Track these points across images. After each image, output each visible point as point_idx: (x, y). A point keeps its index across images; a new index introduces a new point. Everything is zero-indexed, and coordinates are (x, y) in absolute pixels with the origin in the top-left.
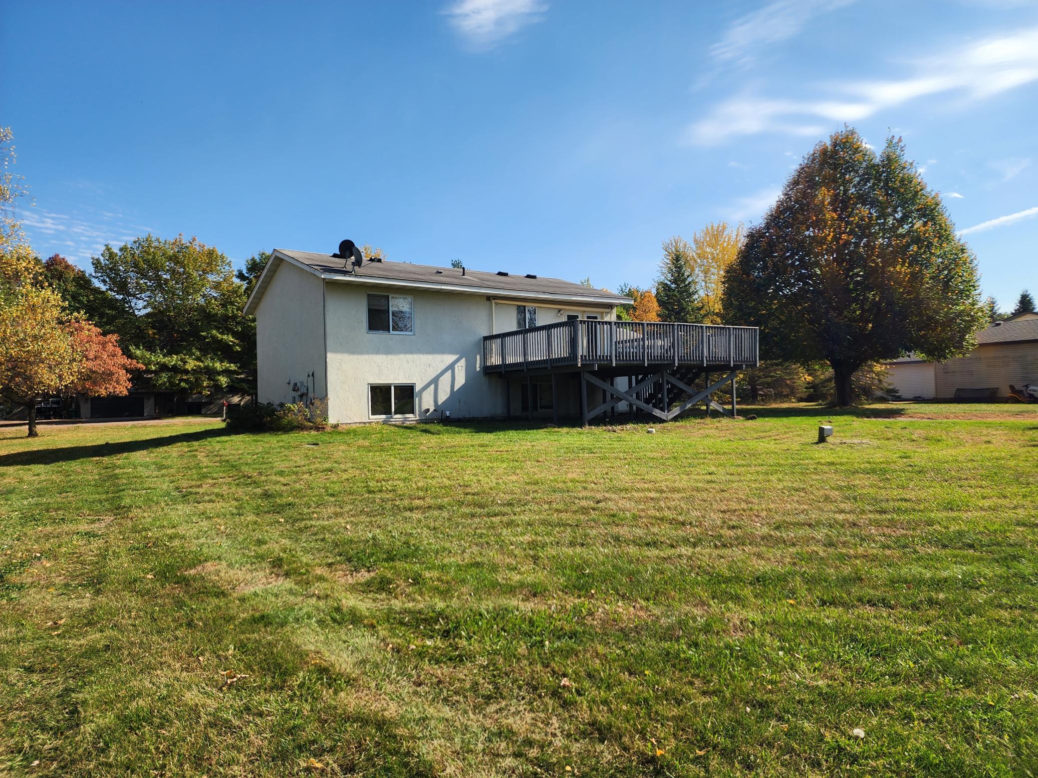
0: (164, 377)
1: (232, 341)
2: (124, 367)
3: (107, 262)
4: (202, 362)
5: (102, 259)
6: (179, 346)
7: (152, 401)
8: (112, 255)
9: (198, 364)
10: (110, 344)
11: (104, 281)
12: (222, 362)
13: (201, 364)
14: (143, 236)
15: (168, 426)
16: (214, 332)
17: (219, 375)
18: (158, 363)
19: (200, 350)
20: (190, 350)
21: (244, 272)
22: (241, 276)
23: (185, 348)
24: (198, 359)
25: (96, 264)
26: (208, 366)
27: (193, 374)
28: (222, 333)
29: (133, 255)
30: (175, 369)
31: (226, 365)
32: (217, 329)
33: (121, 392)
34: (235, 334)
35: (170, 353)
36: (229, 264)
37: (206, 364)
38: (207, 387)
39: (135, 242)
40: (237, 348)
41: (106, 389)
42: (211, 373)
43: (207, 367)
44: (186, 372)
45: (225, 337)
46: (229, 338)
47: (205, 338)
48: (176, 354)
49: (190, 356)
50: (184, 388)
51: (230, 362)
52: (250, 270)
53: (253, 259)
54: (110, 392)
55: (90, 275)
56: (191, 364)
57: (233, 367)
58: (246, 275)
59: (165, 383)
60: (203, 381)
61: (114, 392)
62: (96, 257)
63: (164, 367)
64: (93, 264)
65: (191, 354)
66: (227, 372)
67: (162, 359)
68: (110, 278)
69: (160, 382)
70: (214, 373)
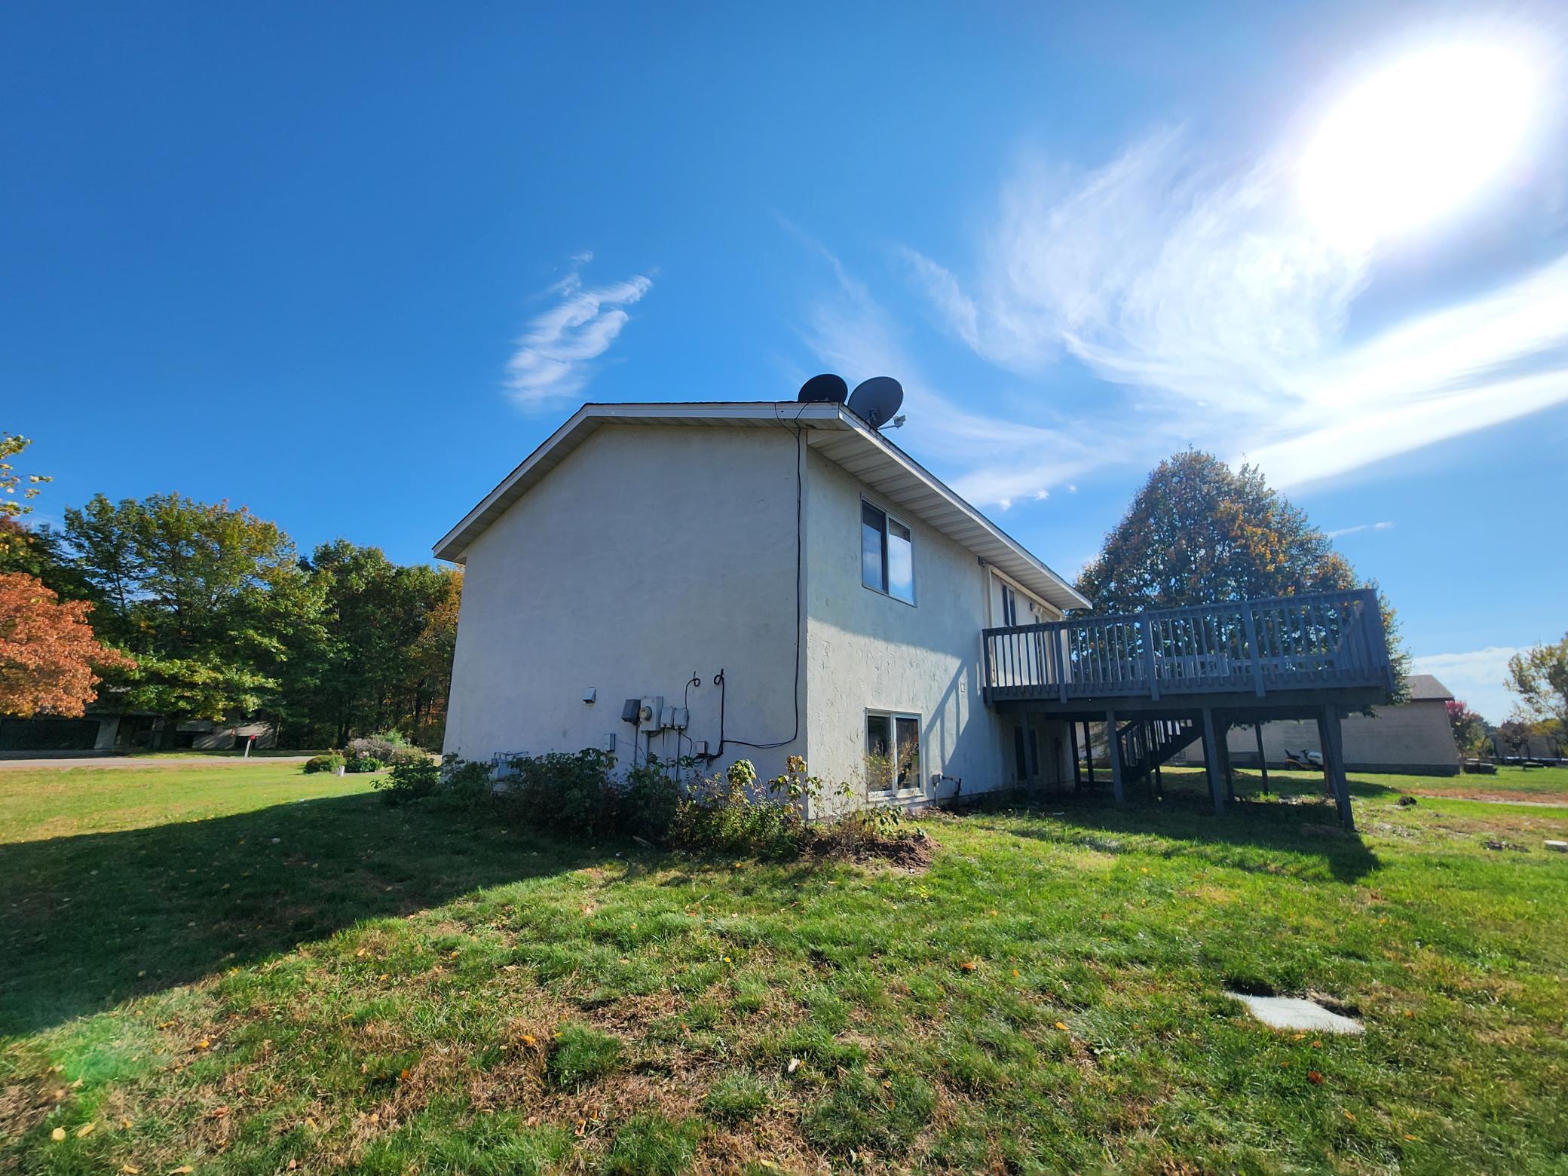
0: (151, 692)
1: (274, 647)
2: (89, 660)
3: (93, 520)
4: (222, 673)
5: (84, 513)
6: (186, 648)
7: (115, 726)
8: (104, 509)
9: (214, 675)
10: (71, 618)
11: (80, 547)
12: (254, 675)
13: (220, 677)
14: (163, 493)
15: (148, 771)
16: (251, 632)
17: (246, 694)
18: (145, 669)
19: (221, 656)
20: (207, 653)
21: (310, 560)
22: (304, 565)
23: (197, 651)
24: (216, 669)
25: (73, 520)
26: (231, 679)
27: (202, 690)
28: (263, 635)
29: (141, 514)
30: (174, 681)
31: (259, 680)
32: (256, 629)
33: (69, 709)
34: (283, 638)
35: (169, 657)
36: (292, 545)
37: (229, 676)
38: (224, 710)
39: (149, 500)
40: (283, 657)
41: (35, 702)
42: (233, 689)
43: (227, 682)
44: (193, 686)
45: (266, 641)
46: (273, 643)
47: (234, 639)
48: (181, 658)
49: (204, 663)
50: (184, 710)
51: (267, 677)
52: (317, 559)
53: (326, 546)
54: (43, 708)
55: (57, 534)
56: (203, 675)
57: (271, 683)
58: (312, 565)
59: (150, 700)
60: (217, 701)
61: (54, 707)
62: (75, 508)
63: (155, 677)
64: (66, 518)
65: (205, 661)
66: (259, 690)
67: (154, 663)
68: (92, 543)
69: (142, 699)
70: (238, 689)
